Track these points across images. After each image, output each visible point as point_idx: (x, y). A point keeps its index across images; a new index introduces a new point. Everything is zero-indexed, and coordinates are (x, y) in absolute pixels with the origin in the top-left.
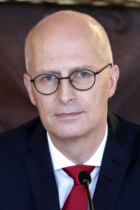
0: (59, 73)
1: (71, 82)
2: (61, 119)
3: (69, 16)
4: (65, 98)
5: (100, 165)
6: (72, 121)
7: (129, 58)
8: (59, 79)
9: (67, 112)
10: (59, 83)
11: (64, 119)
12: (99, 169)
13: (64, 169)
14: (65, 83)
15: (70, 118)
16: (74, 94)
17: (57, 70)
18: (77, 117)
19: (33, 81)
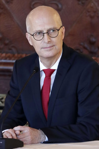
10: (44, 35)
19: (33, 35)
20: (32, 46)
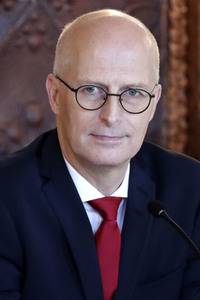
0: (107, 88)
1: (120, 100)
2: (99, 141)
4: (112, 118)
6: (113, 146)
9: (109, 135)
10: (106, 100)
11: (104, 142)
15: (111, 142)
18: (120, 141)
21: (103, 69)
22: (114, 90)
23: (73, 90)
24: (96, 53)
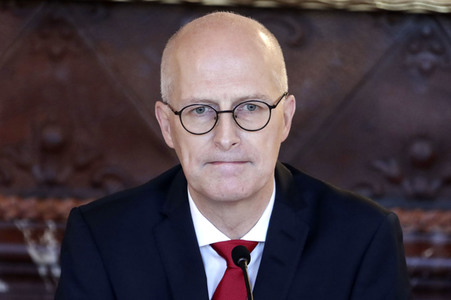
0: (217, 104)
1: (234, 117)
3: (233, 20)
4: (226, 141)
5: (264, 240)
7: (308, 83)
8: (218, 113)
10: (217, 119)
12: (263, 246)
13: (213, 246)
14: (226, 119)
16: (237, 135)
17: (214, 99)
19: (179, 113)
20: (173, 150)
21: (208, 83)
22: (225, 106)
23: (176, 113)
24: (199, 65)
